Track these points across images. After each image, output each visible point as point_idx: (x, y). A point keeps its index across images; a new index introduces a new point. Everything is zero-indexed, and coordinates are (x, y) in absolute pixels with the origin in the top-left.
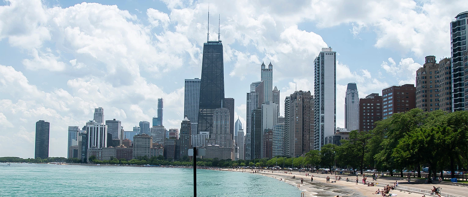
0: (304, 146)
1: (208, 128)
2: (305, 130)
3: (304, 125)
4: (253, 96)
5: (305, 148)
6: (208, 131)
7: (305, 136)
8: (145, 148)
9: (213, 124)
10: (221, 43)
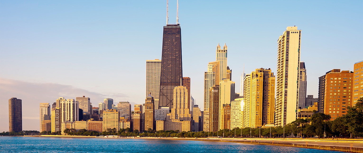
0: (264, 119)
1: (169, 104)
2: (265, 104)
3: (264, 100)
4: (210, 75)
5: (265, 120)
6: (168, 106)
7: (264, 109)
8: (114, 121)
9: (173, 100)
10: (179, 26)
